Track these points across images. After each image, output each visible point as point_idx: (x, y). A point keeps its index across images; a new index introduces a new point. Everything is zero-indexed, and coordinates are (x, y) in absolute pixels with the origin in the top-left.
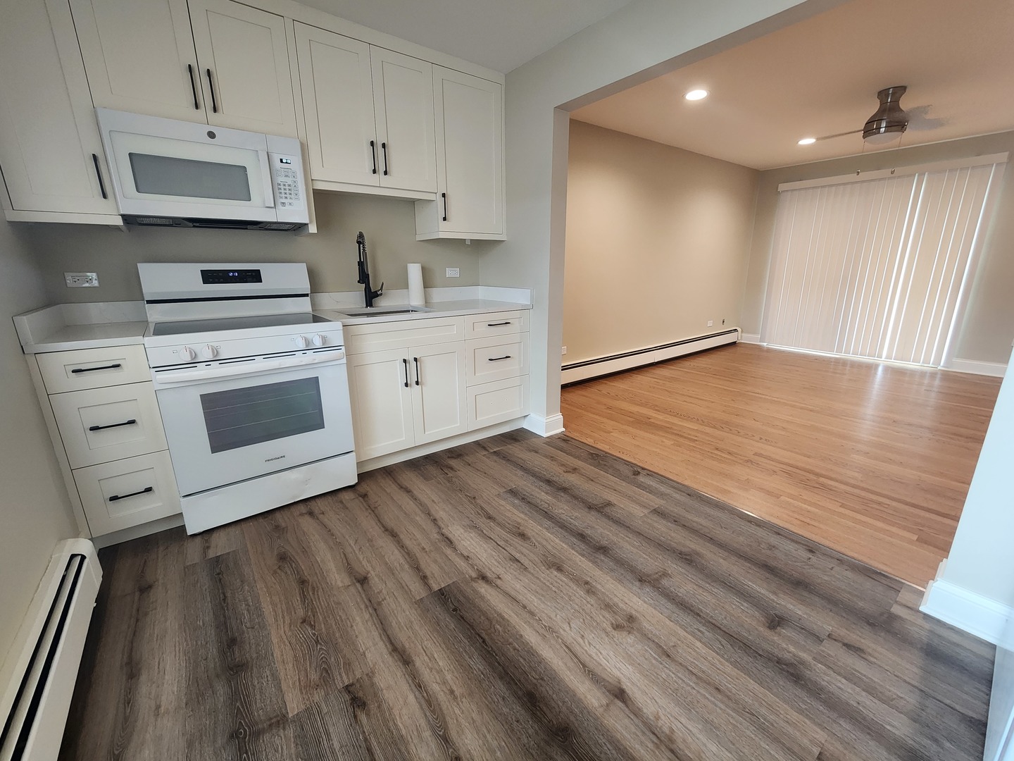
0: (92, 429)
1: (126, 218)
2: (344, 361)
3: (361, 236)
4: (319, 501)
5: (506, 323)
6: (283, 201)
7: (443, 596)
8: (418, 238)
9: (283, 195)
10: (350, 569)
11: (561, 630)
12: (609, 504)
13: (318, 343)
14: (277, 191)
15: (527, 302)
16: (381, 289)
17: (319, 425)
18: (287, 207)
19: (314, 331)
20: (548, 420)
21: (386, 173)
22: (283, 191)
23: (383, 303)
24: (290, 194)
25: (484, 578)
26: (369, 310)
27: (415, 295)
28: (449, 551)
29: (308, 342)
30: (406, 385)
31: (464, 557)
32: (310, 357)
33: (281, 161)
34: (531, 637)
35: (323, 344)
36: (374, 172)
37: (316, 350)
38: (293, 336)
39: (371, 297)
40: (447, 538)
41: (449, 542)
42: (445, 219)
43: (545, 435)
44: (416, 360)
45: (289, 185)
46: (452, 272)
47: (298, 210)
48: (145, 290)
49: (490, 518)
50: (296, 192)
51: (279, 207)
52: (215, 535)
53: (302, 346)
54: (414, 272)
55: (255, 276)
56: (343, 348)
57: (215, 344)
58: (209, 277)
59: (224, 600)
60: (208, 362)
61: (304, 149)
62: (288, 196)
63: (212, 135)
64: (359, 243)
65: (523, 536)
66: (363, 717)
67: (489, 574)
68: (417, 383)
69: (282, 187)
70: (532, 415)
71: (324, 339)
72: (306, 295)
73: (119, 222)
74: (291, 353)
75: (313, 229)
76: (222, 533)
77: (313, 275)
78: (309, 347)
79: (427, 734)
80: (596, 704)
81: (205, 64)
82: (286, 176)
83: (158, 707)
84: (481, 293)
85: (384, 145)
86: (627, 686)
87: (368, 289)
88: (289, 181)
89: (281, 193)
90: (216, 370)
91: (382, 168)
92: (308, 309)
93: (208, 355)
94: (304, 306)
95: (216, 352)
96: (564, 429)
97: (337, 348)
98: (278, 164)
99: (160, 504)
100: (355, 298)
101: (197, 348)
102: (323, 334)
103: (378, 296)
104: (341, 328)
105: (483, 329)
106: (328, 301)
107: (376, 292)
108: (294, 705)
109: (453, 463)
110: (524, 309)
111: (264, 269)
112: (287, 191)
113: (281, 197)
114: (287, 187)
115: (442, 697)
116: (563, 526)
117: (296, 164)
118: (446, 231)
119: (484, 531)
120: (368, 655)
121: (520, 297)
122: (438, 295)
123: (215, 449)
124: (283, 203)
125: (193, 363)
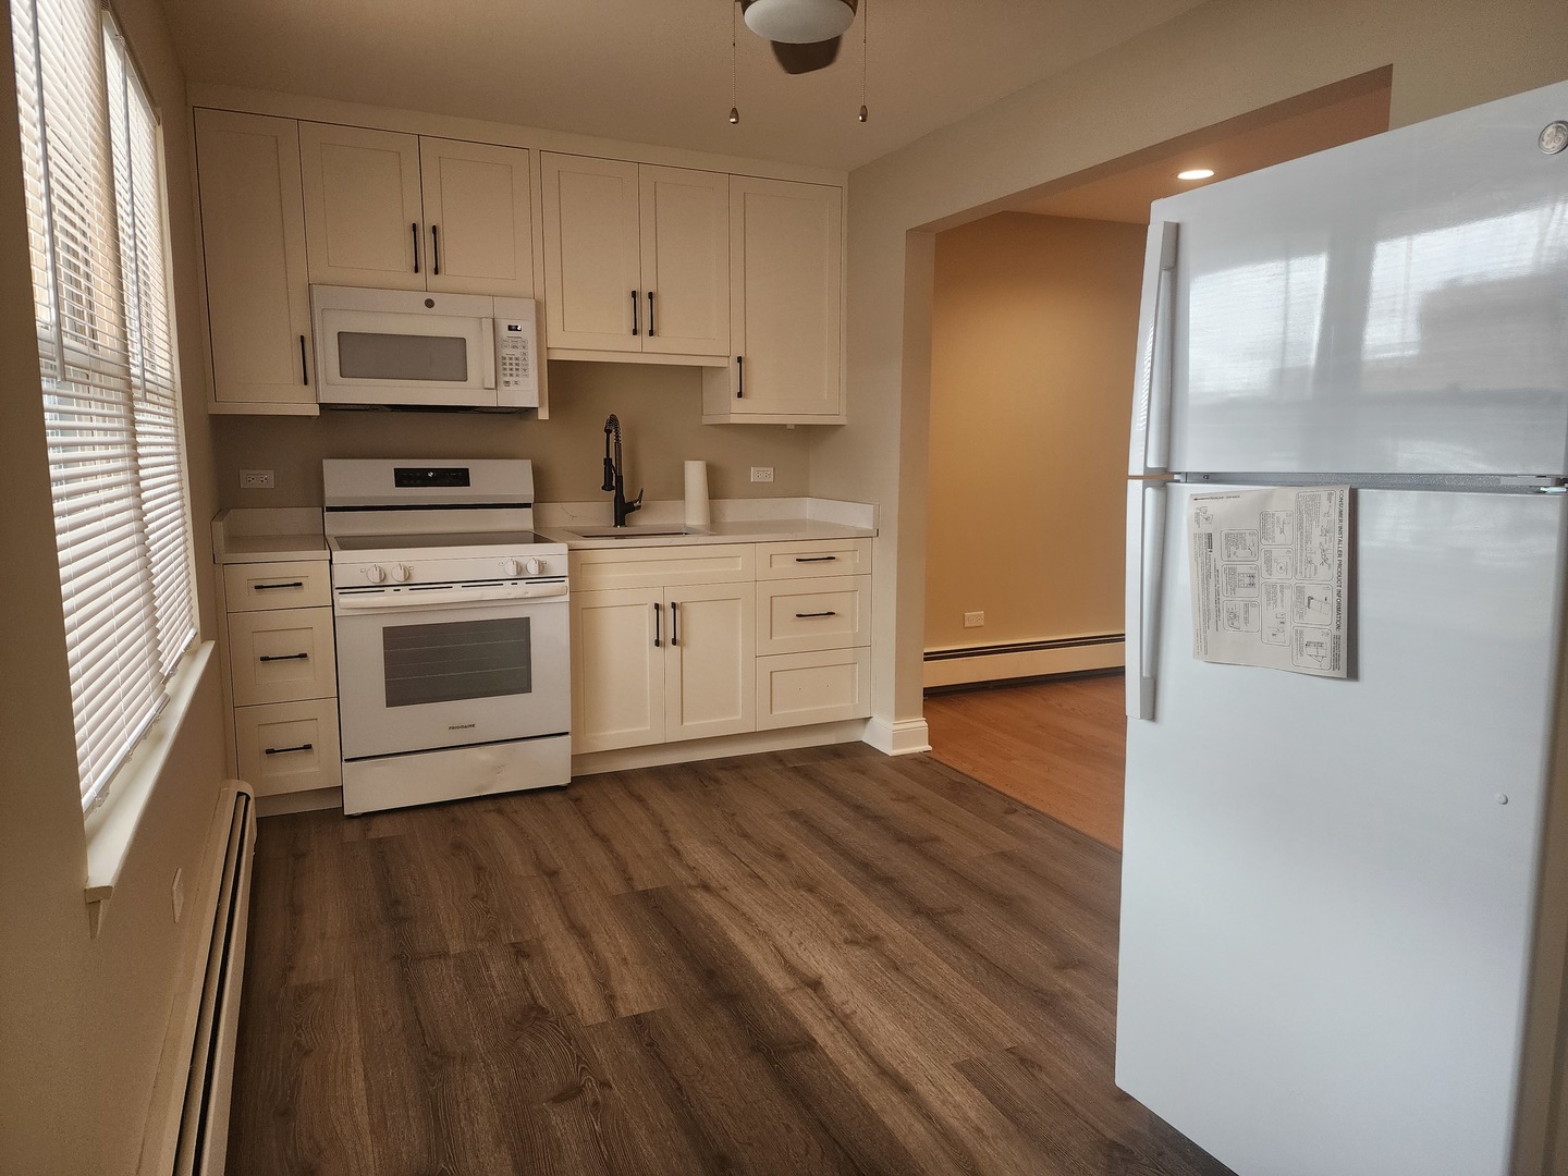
0: (263, 659)
1: (323, 407)
2: (567, 598)
3: (613, 421)
4: (513, 801)
5: (829, 558)
6: (507, 379)
7: (646, 895)
8: (706, 420)
9: (508, 372)
10: (539, 864)
11: (777, 936)
12: (935, 839)
13: (533, 570)
14: (501, 367)
15: (867, 525)
16: (640, 500)
17: (525, 687)
18: (512, 387)
19: (530, 555)
20: (897, 727)
21: (651, 333)
22: (508, 367)
23: (643, 520)
24: (517, 370)
25: (706, 887)
26: (620, 530)
27: (694, 509)
28: (671, 862)
29: (520, 568)
30: (657, 643)
31: (689, 867)
32: (522, 589)
33: (510, 328)
34: (737, 936)
35: (540, 572)
36: (635, 332)
37: (530, 580)
38: (499, 559)
39: (624, 511)
40: (674, 849)
41: (677, 853)
42: (740, 395)
43: (891, 752)
44: (674, 605)
45: (517, 359)
46: (760, 475)
47: (526, 391)
48: (328, 494)
49: (745, 835)
50: (525, 367)
51: (502, 386)
52: (376, 820)
53: (512, 573)
54: (695, 474)
55: (460, 478)
56: (567, 579)
57: (408, 564)
58: (404, 478)
59: (388, 872)
60: (397, 586)
61: (540, 309)
62: (514, 372)
63: (430, 304)
64: (608, 432)
65: (781, 857)
66: (526, 964)
67: (714, 884)
68: (674, 642)
69: (508, 361)
70: (876, 719)
71: (542, 566)
72: (527, 505)
73: (316, 412)
74: (496, 582)
75: (544, 414)
76: (384, 818)
77: (539, 476)
78: (521, 576)
79: (587, 979)
80: (780, 985)
81: (431, 221)
82: (514, 347)
83: (323, 934)
84: (809, 509)
85: (651, 295)
86: (827, 981)
87: (619, 499)
88: (517, 353)
89: (505, 369)
90: (406, 597)
91: (646, 327)
92: (529, 525)
93: (397, 577)
94: (523, 520)
95: (408, 574)
96: (930, 748)
97: (558, 578)
98: (504, 332)
99: (317, 769)
100: (600, 510)
101: (388, 568)
102: (541, 559)
103: (634, 509)
104: (566, 551)
105: (786, 565)
106: (560, 514)
107: (632, 503)
108: (456, 947)
109: (720, 775)
110: (861, 536)
111: (475, 467)
112: (514, 367)
113: (505, 375)
114: (514, 362)
115: (613, 962)
116: (845, 853)
117: (528, 330)
118: (741, 412)
119: (729, 848)
120: (542, 927)
121: (858, 516)
122: (733, 510)
123: (389, 704)
124: (507, 382)
125: (380, 587)
